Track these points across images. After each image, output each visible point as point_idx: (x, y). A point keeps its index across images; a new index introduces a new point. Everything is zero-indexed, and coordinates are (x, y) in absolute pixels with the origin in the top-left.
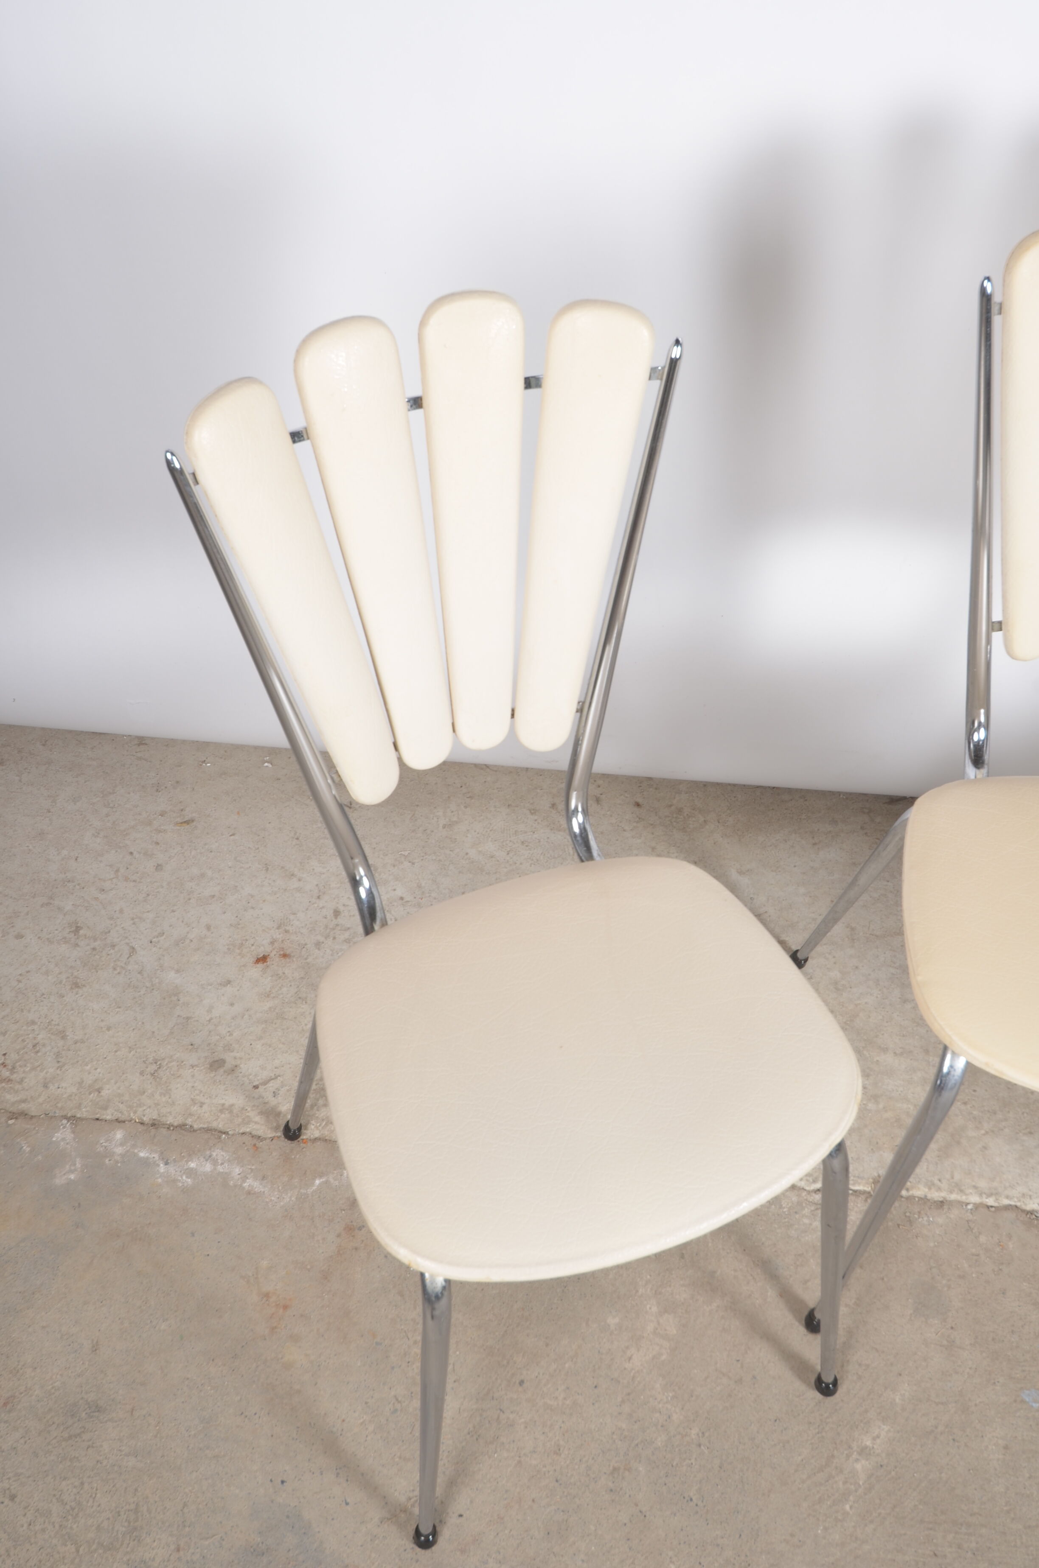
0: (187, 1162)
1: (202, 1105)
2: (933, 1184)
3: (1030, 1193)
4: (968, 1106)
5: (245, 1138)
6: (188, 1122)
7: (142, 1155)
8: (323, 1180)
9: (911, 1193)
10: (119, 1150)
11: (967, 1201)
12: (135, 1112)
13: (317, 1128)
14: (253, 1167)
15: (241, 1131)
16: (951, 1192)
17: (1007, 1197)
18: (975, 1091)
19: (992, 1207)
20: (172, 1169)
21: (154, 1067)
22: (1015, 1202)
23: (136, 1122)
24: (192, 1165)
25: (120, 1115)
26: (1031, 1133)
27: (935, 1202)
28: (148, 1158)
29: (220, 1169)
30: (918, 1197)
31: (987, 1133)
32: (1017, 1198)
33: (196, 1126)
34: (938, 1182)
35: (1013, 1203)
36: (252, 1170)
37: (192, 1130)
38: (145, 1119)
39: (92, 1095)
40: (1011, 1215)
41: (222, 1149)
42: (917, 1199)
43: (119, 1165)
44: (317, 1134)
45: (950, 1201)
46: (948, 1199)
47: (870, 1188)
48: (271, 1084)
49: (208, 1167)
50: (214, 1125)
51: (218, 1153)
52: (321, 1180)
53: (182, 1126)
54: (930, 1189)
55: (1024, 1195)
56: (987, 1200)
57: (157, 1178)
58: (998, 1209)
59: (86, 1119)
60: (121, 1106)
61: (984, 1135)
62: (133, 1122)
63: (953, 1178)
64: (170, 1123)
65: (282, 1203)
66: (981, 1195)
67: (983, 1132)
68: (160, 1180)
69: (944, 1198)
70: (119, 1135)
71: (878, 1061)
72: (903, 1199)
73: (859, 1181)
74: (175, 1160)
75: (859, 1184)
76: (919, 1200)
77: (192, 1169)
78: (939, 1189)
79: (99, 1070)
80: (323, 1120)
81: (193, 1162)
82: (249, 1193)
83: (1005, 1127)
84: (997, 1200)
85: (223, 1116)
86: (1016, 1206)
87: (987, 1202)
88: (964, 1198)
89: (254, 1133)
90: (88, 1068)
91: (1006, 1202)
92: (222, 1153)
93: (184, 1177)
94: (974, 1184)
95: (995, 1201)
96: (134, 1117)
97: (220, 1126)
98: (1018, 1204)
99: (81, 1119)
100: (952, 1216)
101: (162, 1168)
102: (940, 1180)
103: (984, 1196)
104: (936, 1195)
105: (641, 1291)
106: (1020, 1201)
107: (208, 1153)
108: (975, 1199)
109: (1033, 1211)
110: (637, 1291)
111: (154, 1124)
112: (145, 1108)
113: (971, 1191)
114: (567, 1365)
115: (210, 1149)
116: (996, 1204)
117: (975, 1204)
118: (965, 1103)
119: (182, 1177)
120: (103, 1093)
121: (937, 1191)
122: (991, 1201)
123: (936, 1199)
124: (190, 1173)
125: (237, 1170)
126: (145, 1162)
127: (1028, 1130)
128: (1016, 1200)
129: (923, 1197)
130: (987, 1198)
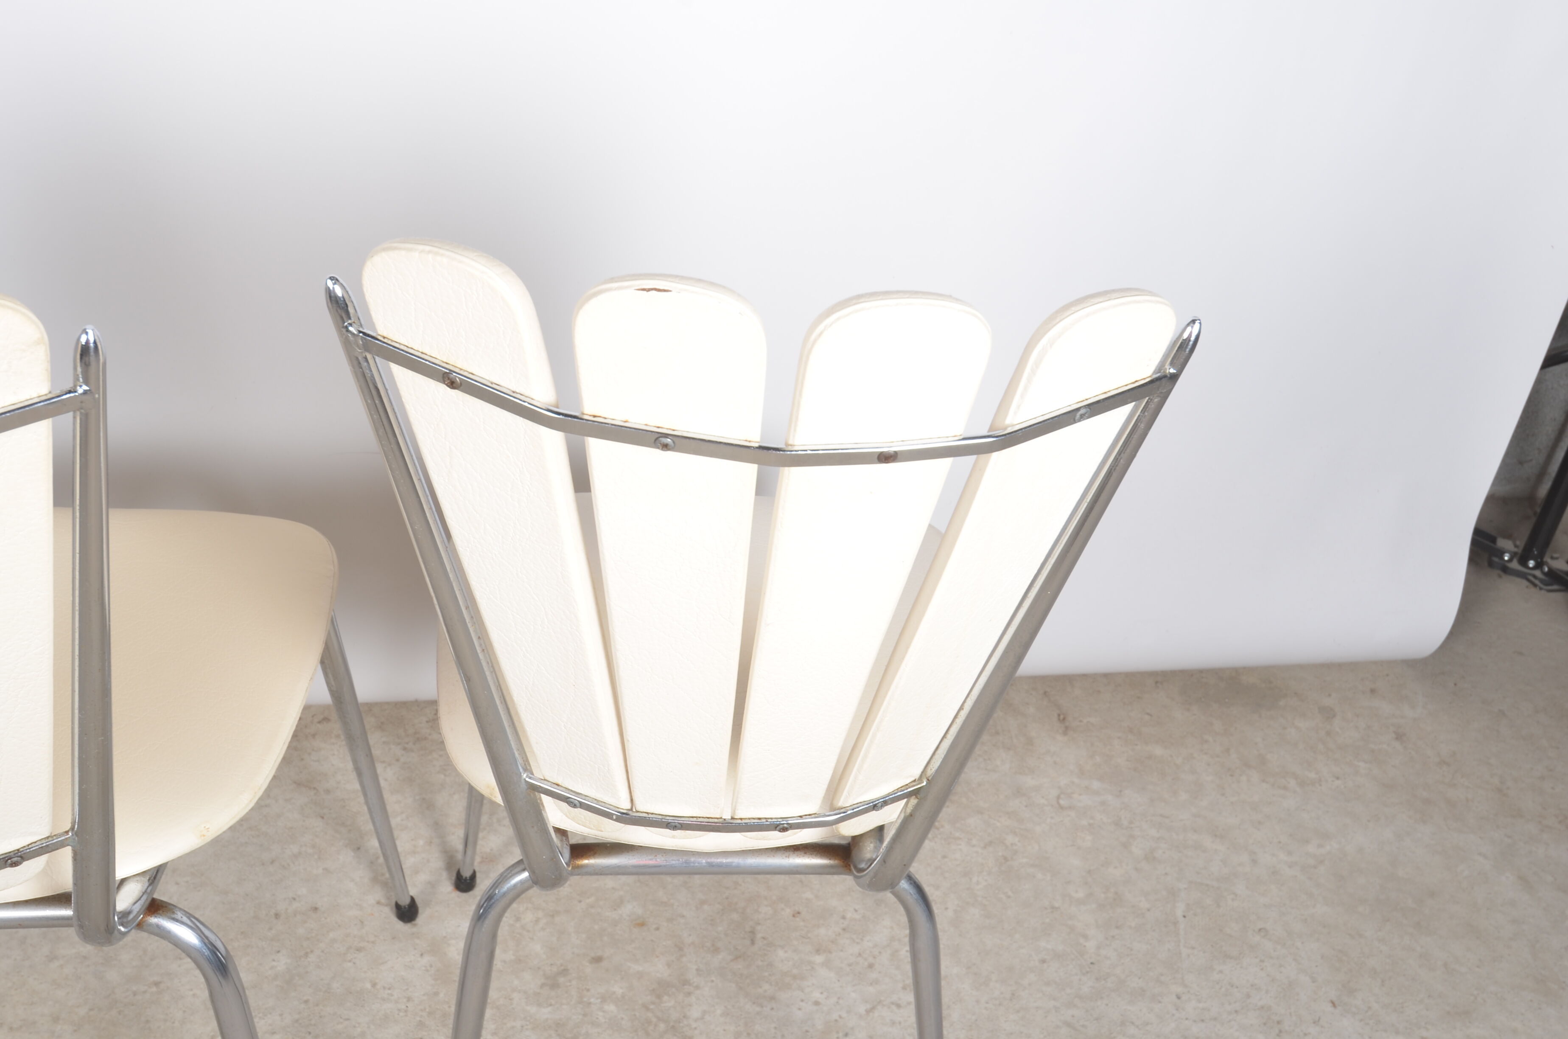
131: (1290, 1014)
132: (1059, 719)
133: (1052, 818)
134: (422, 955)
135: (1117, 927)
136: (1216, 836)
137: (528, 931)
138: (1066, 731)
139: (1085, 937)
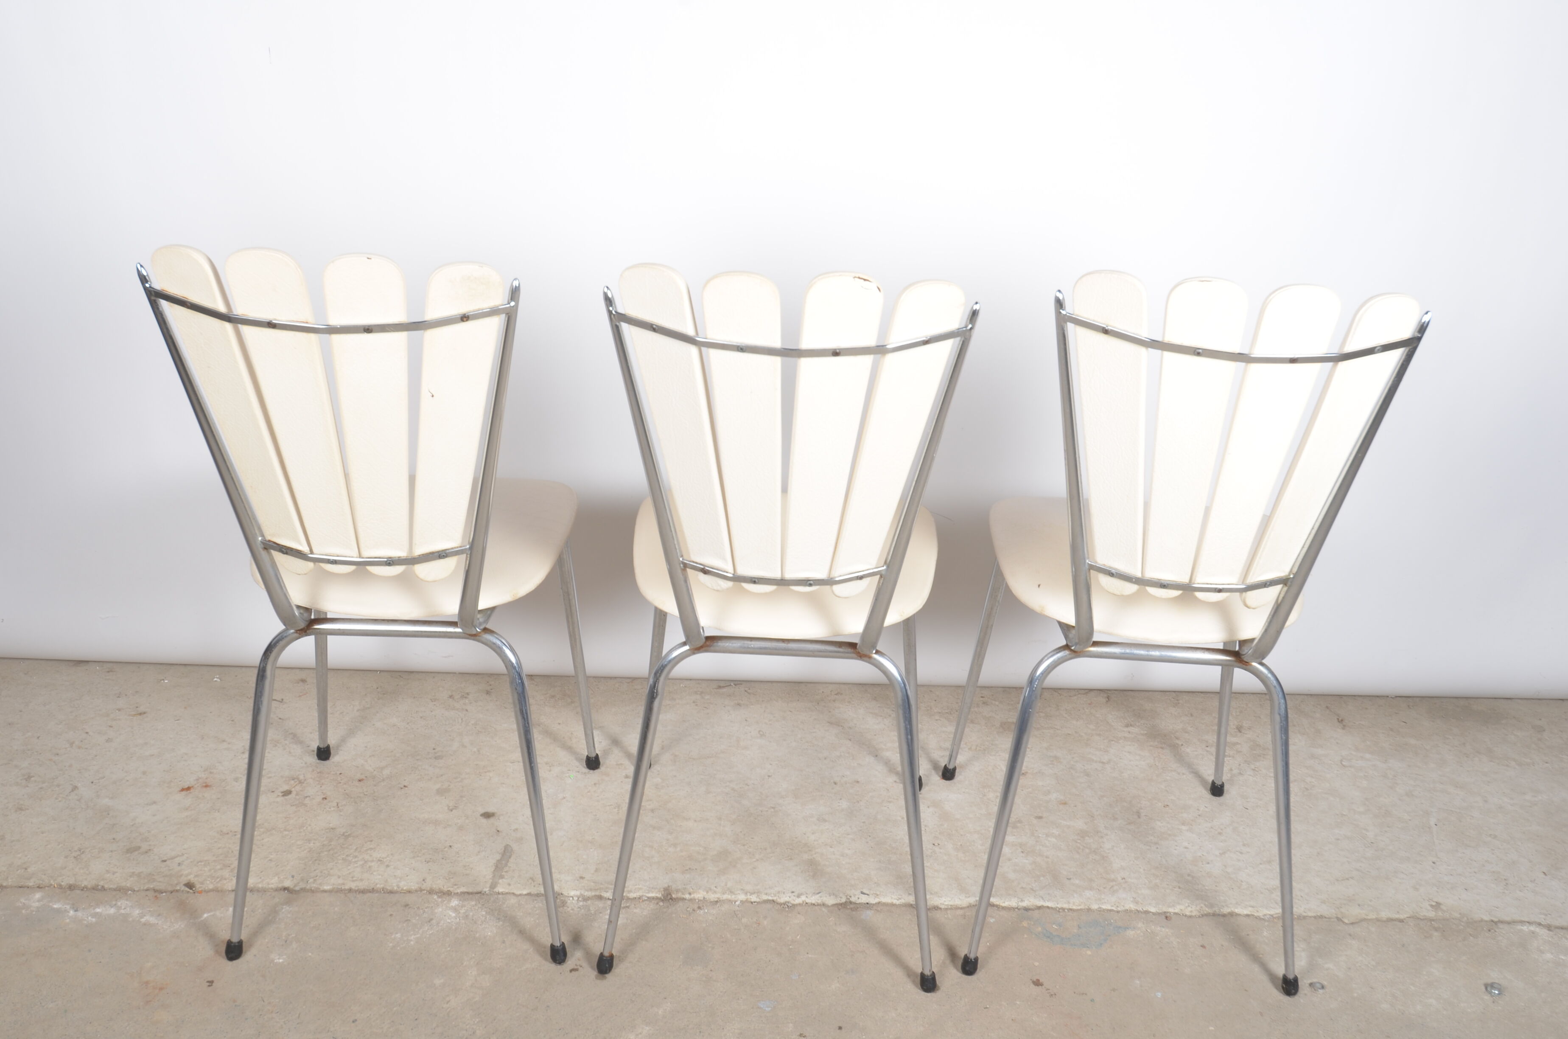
0: (94, 909)
1: (114, 873)
2: (710, 889)
3: (784, 891)
4: (746, 847)
5: (148, 893)
6: (100, 884)
7: (55, 906)
8: (212, 913)
9: (692, 896)
10: (37, 904)
11: (736, 899)
12: (55, 880)
13: (212, 883)
14: (151, 909)
15: (145, 888)
16: (724, 894)
17: (766, 894)
18: (752, 838)
19: (755, 902)
20: (80, 914)
21: (78, 853)
22: (772, 897)
23: (55, 887)
24: (98, 910)
25: (41, 882)
26: (791, 859)
27: (711, 902)
28: (60, 908)
29: (122, 911)
30: (698, 899)
31: (757, 860)
32: (774, 894)
33: (106, 886)
34: (715, 888)
35: (770, 898)
36: (150, 911)
37: (103, 889)
38: (63, 884)
39: (20, 871)
40: (769, 906)
41: (127, 900)
42: (697, 901)
43: (34, 913)
44: (211, 887)
45: (723, 900)
46: (721, 899)
47: (661, 895)
48: (178, 859)
49: (112, 911)
50: (123, 884)
51: (122, 903)
52: (209, 914)
53: (95, 888)
54: (707, 892)
55: (779, 892)
56: (751, 897)
57: (66, 919)
58: (758, 903)
59: (11, 887)
60: (43, 876)
61: (755, 861)
62: (52, 887)
63: (726, 885)
64: (85, 885)
65: (172, 929)
66: (746, 894)
67: (755, 860)
68: (68, 921)
69: (718, 898)
70: (38, 895)
71: (681, 825)
72: (686, 901)
73: (653, 890)
74: (84, 909)
75: (652, 892)
76: (698, 901)
77: (97, 913)
78: (715, 892)
79: (28, 857)
80: (218, 878)
81: (99, 908)
82: (145, 924)
83: (772, 857)
84: (758, 896)
85: (132, 879)
86: (773, 901)
87: (751, 898)
88: (733, 897)
89: (157, 888)
90: (19, 855)
91: (765, 897)
92: (126, 902)
93: (90, 918)
94: (742, 888)
95: (757, 897)
96: (53, 884)
97: (128, 885)
98: (775, 898)
99: (6, 887)
100: (723, 909)
101: (72, 913)
102: (716, 887)
103: (749, 894)
104: (712, 897)
105: (465, 963)
106: (776, 896)
107: (114, 903)
108: (742, 897)
109: (786, 902)
110: (462, 964)
111: (71, 887)
112: (64, 877)
113: (739, 892)
114: (395, 1009)
115: (116, 900)
116: (758, 900)
117: (741, 901)
118: (744, 845)
119: (87, 918)
120: (29, 870)
121: (713, 893)
122: (754, 898)
123: (712, 900)
124: (95, 915)
125: (137, 912)
126: (58, 911)
127: (790, 858)
128: (772, 895)
129: (702, 899)
130: (750, 895)
131: (1514, 876)
132: (1339, 721)
133: (1337, 771)
134: (928, 807)
135: (1388, 827)
136: (1457, 787)
137: (993, 801)
138: (1344, 727)
139: (1367, 830)
